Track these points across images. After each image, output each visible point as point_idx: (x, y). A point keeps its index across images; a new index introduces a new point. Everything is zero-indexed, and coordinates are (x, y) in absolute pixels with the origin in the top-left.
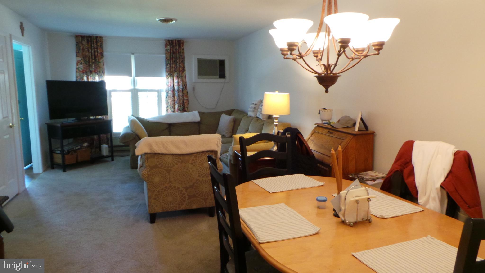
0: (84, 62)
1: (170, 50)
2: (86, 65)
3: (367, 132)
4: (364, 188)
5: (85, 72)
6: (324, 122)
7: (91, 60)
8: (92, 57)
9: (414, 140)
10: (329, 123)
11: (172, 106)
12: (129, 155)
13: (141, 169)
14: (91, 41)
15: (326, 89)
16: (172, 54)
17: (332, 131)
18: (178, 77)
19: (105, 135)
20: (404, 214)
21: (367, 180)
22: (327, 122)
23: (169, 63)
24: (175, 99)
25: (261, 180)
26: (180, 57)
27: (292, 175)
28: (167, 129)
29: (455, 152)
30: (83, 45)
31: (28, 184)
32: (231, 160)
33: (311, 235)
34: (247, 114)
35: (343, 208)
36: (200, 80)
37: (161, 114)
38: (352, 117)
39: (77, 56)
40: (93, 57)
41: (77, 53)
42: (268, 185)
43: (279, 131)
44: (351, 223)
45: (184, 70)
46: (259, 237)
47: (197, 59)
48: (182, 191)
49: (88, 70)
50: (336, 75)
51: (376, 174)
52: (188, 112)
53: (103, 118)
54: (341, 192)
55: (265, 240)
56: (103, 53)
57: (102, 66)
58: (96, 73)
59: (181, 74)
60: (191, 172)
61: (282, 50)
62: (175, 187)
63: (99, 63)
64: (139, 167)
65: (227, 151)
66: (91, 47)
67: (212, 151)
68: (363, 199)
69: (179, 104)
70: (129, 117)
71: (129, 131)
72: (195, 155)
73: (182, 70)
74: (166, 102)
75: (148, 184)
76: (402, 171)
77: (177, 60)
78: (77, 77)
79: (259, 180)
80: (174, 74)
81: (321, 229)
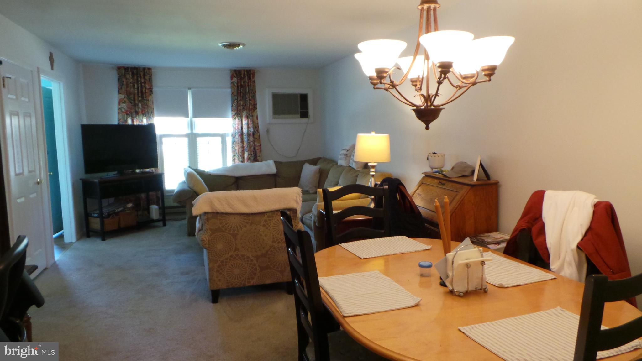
0: (128, 101)
1: (237, 83)
2: (130, 104)
3: (489, 182)
4: (477, 249)
5: (130, 113)
6: (434, 170)
7: (136, 97)
8: (138, 94)
9: (544, 190)
10: (440, 171)
11: (241, 154)
12: (186, 218)
13: (200, 233)
14: (137, 74)
15: (426, 125)
16: (239, 88)
17: (443, 182)
18: (247, 117)
19: (155, 193)
20: (530, 282)
21: (490, 243)
22: (439, 170)
23: (235, 99)
24: (245, 145)
25: (351, 243)
26: (250, 91)
27: (390, 237)
28: (234, 183)
29: (595, 203)
30: (127, 79)
31: (58, 256)
32: (315, 221)
33: (409, 308)
34: (337, 163)
35: (450, 274)
36: (276, 121)
37: (226, 165)
38: (469, 163)
39: (119, 93)
40: (140, 94)
41: (120, 89)
42: (360, 249)
43: (377, 183)
44: (460, 293)
45: (255, 108)
46: (343, 309)
47: (271, 94)
48: (252, 260)
49: (133, 111)
50: (438, 108)
51: (501, 236)
52: (261, 161)
53: (152, 171)
54: (448, 254)
55: (350, 313)
56: (152, 89)
57: (151, 105)
58: (143, 114)
59: (251, 113)
60: (263, 237)
61: (371, 78)
62: (243, 256)
63: (147, 101)
64: (197, 230)
65: (310, 211)
66: (138, 81)
67: (289, 210)
68: (475, 263)
69: (249, 152)
70: (184, 169)
71: (186, 187)
72: (268, 214)
73: (252, 108)
74: (232, 150)
75: (208, 253)
76: (530, 230)
77: (247, 96)
78: (119, 120)
79: (348, 243)
80: (243, 114)
81: (421, 300)
